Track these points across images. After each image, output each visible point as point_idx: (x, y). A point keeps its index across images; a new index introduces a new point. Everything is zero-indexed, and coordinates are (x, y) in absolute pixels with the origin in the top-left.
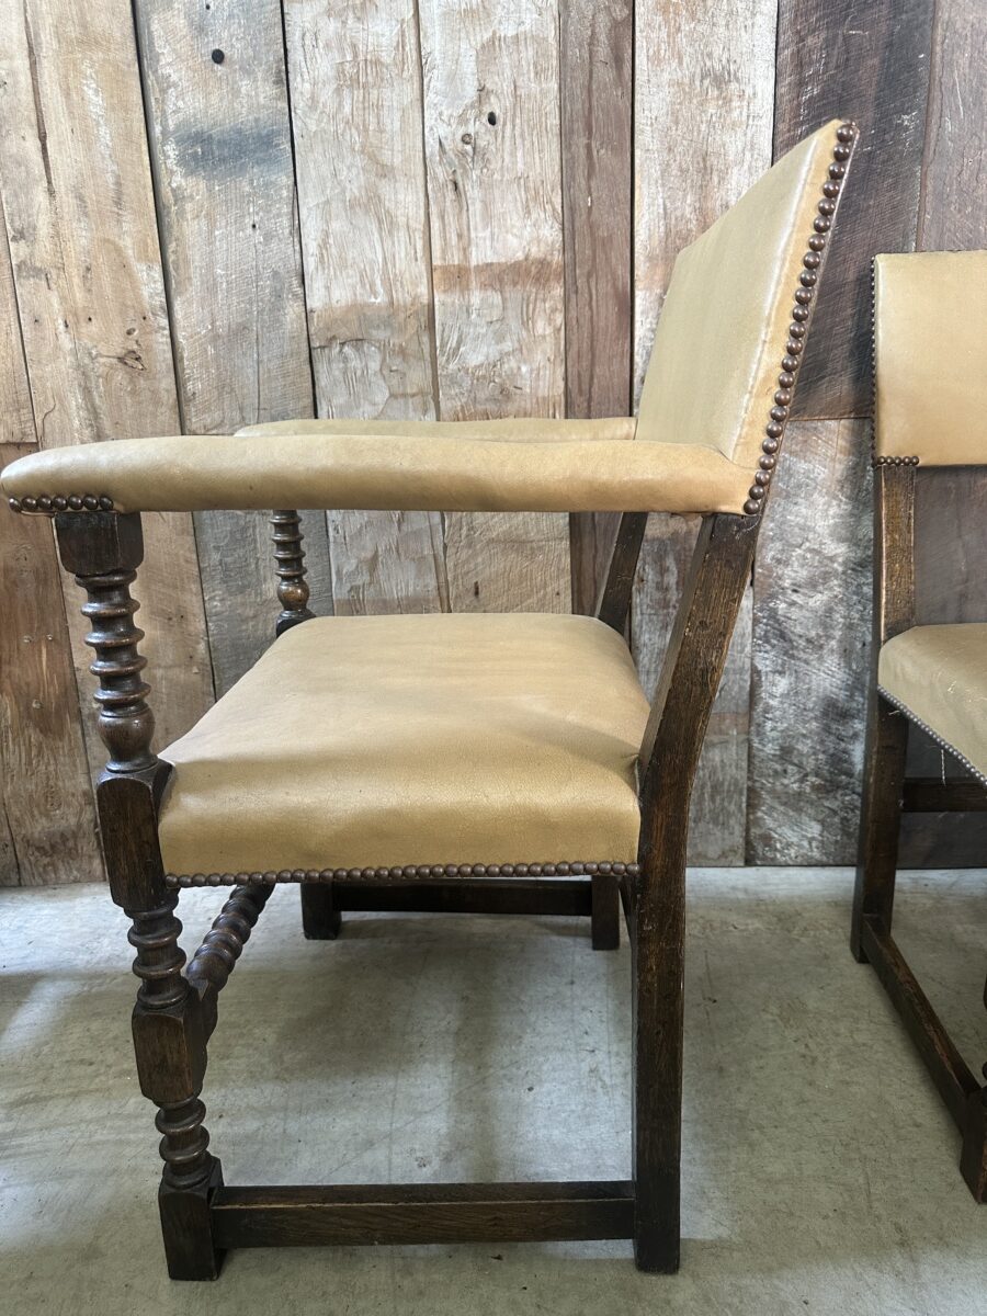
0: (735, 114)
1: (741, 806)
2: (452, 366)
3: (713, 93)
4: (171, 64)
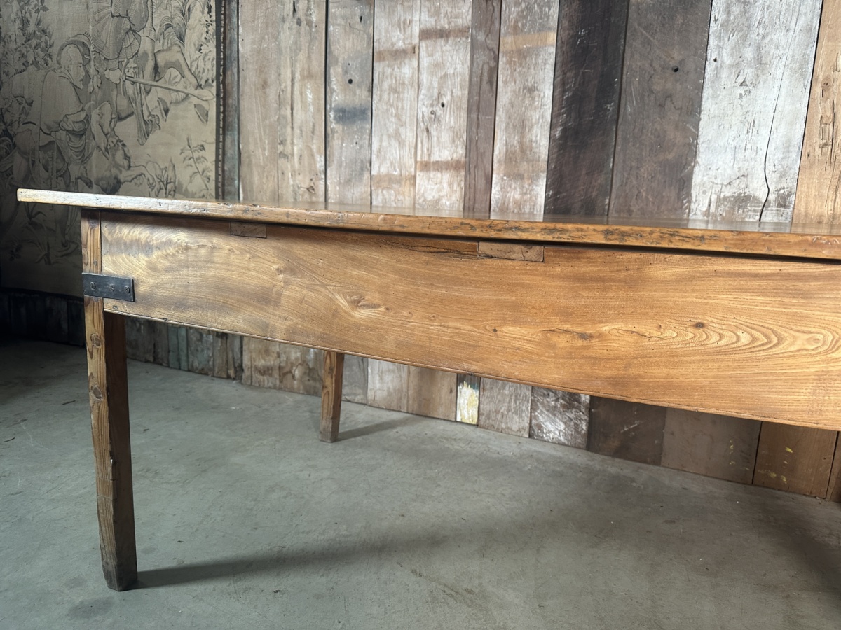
0: (537, 103)
1: (527, 408)
2: (421, 200)
3: (528, 95)
4: (335, 84)
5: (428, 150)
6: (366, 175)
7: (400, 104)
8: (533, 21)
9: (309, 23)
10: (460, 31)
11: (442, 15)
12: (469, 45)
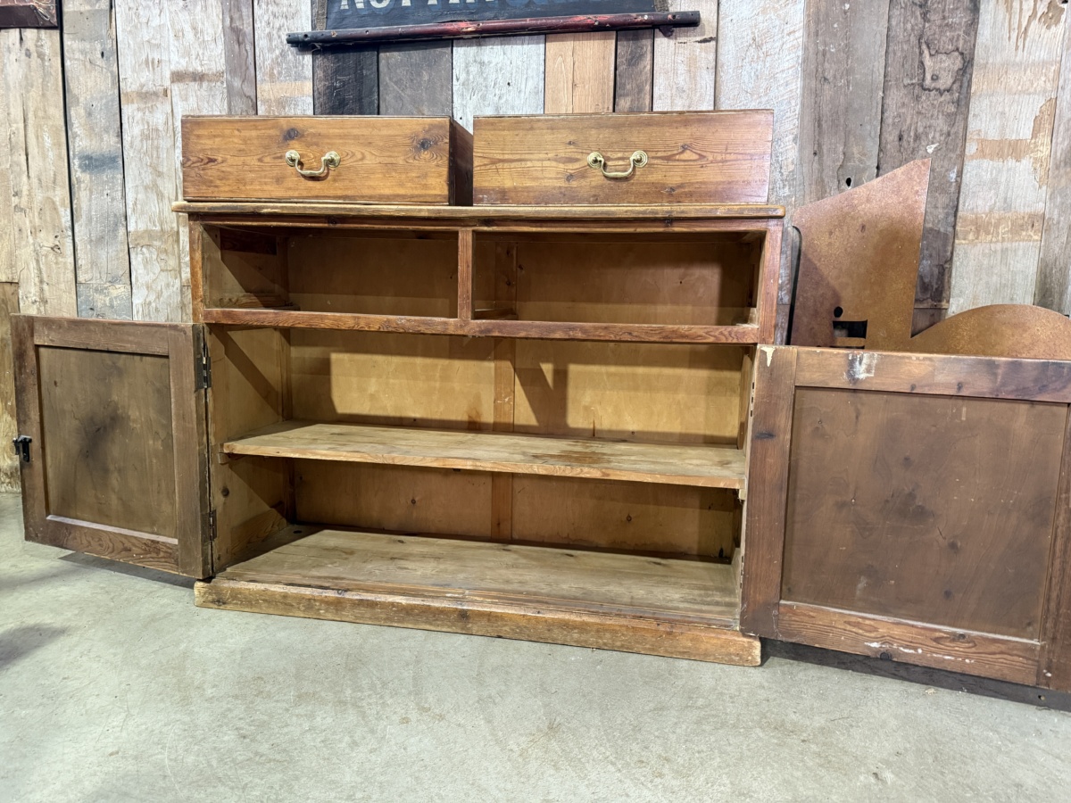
4: (77, 126)
6: (122, 231)
8: (288, 69)
9: (41, 56)
10: (213, 74)
11: (194, 57)
12: (225, 91)
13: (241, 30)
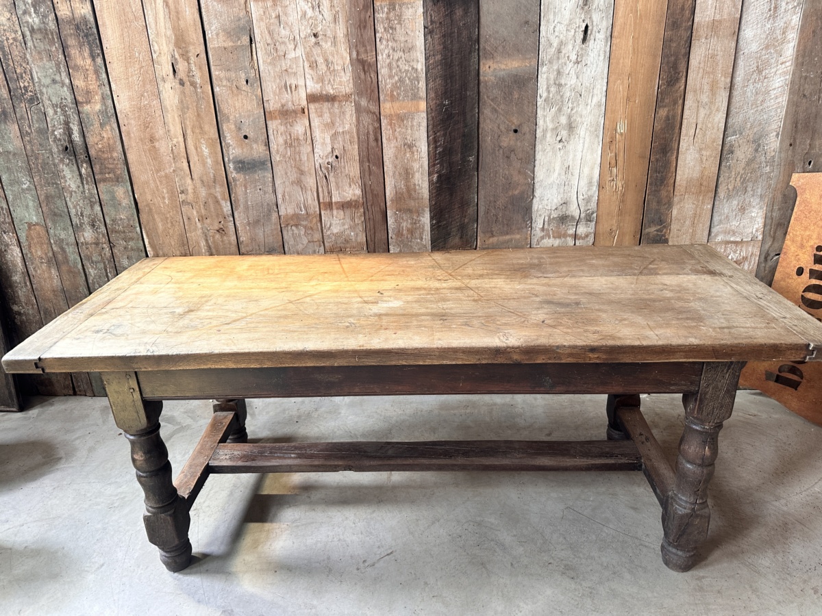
0: (416, 156)
2: (329, 233)
3: (408, 150)
4: (229, 138)
5: (329, 193)
6: (275, 215)
7: (297, 156)
8: (406, 91)
9: (193, 84)
10: (343, 96)
11: (326, 83)
12: (354, 108)
13: (366, 61)
